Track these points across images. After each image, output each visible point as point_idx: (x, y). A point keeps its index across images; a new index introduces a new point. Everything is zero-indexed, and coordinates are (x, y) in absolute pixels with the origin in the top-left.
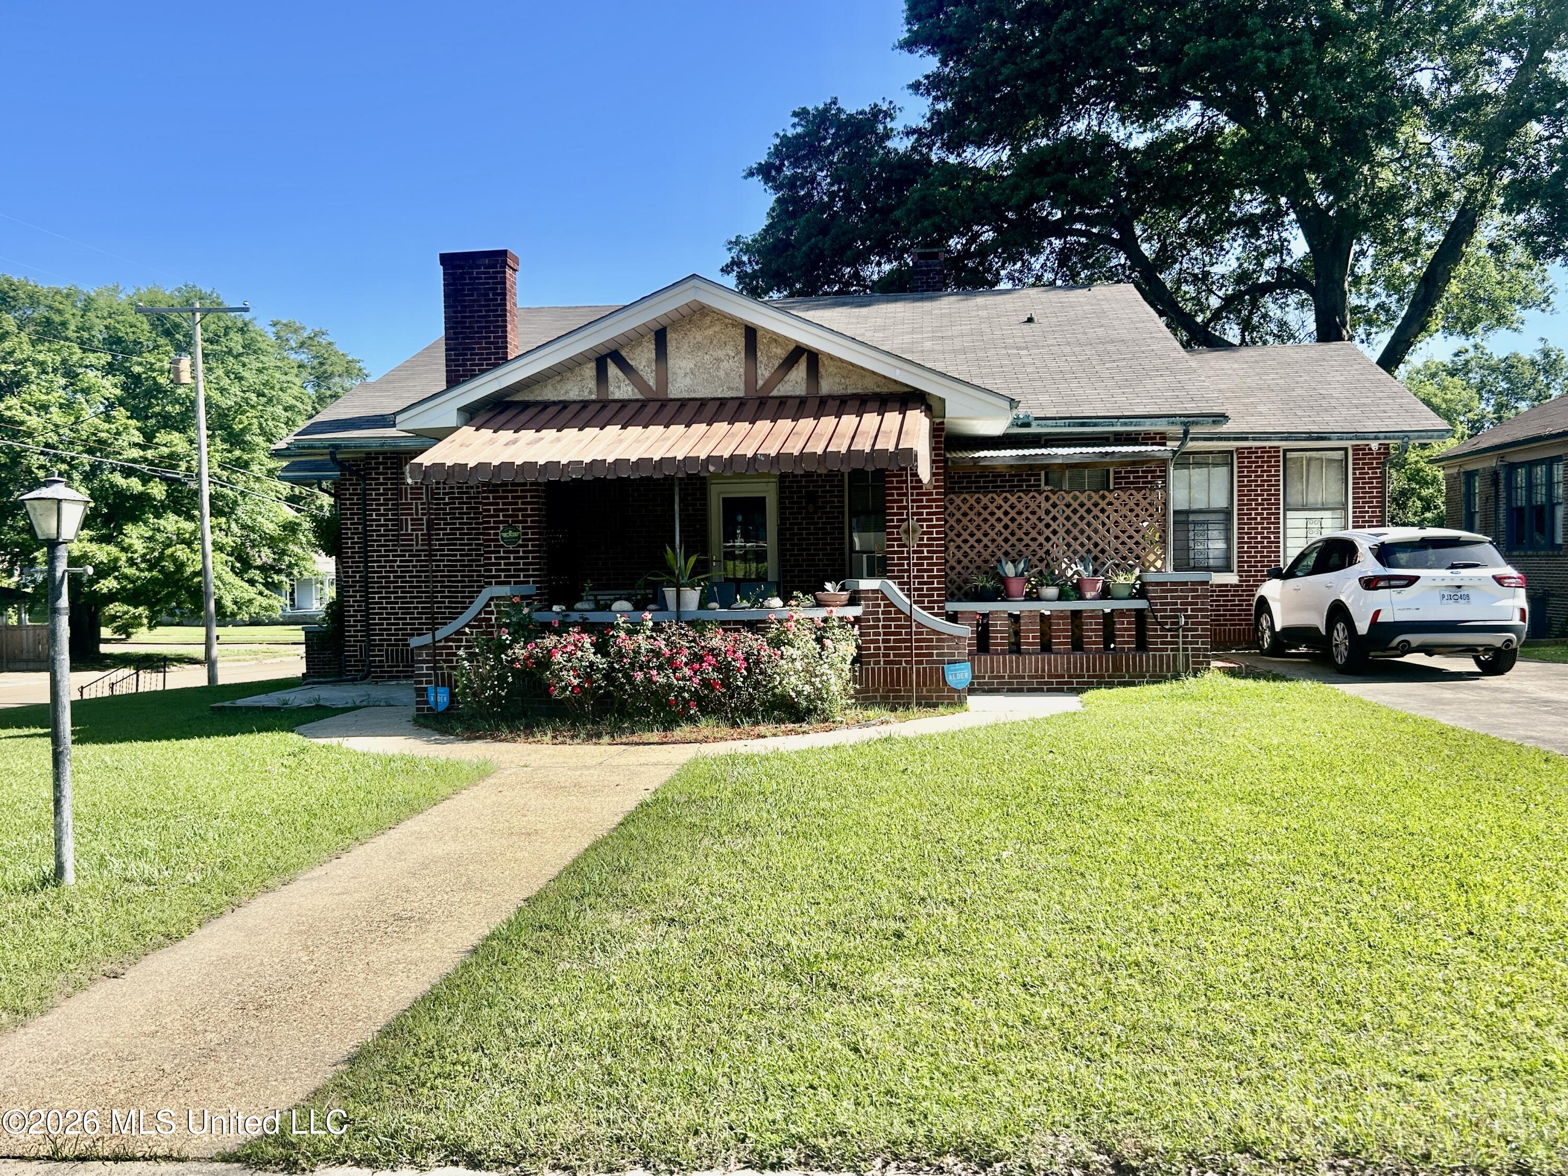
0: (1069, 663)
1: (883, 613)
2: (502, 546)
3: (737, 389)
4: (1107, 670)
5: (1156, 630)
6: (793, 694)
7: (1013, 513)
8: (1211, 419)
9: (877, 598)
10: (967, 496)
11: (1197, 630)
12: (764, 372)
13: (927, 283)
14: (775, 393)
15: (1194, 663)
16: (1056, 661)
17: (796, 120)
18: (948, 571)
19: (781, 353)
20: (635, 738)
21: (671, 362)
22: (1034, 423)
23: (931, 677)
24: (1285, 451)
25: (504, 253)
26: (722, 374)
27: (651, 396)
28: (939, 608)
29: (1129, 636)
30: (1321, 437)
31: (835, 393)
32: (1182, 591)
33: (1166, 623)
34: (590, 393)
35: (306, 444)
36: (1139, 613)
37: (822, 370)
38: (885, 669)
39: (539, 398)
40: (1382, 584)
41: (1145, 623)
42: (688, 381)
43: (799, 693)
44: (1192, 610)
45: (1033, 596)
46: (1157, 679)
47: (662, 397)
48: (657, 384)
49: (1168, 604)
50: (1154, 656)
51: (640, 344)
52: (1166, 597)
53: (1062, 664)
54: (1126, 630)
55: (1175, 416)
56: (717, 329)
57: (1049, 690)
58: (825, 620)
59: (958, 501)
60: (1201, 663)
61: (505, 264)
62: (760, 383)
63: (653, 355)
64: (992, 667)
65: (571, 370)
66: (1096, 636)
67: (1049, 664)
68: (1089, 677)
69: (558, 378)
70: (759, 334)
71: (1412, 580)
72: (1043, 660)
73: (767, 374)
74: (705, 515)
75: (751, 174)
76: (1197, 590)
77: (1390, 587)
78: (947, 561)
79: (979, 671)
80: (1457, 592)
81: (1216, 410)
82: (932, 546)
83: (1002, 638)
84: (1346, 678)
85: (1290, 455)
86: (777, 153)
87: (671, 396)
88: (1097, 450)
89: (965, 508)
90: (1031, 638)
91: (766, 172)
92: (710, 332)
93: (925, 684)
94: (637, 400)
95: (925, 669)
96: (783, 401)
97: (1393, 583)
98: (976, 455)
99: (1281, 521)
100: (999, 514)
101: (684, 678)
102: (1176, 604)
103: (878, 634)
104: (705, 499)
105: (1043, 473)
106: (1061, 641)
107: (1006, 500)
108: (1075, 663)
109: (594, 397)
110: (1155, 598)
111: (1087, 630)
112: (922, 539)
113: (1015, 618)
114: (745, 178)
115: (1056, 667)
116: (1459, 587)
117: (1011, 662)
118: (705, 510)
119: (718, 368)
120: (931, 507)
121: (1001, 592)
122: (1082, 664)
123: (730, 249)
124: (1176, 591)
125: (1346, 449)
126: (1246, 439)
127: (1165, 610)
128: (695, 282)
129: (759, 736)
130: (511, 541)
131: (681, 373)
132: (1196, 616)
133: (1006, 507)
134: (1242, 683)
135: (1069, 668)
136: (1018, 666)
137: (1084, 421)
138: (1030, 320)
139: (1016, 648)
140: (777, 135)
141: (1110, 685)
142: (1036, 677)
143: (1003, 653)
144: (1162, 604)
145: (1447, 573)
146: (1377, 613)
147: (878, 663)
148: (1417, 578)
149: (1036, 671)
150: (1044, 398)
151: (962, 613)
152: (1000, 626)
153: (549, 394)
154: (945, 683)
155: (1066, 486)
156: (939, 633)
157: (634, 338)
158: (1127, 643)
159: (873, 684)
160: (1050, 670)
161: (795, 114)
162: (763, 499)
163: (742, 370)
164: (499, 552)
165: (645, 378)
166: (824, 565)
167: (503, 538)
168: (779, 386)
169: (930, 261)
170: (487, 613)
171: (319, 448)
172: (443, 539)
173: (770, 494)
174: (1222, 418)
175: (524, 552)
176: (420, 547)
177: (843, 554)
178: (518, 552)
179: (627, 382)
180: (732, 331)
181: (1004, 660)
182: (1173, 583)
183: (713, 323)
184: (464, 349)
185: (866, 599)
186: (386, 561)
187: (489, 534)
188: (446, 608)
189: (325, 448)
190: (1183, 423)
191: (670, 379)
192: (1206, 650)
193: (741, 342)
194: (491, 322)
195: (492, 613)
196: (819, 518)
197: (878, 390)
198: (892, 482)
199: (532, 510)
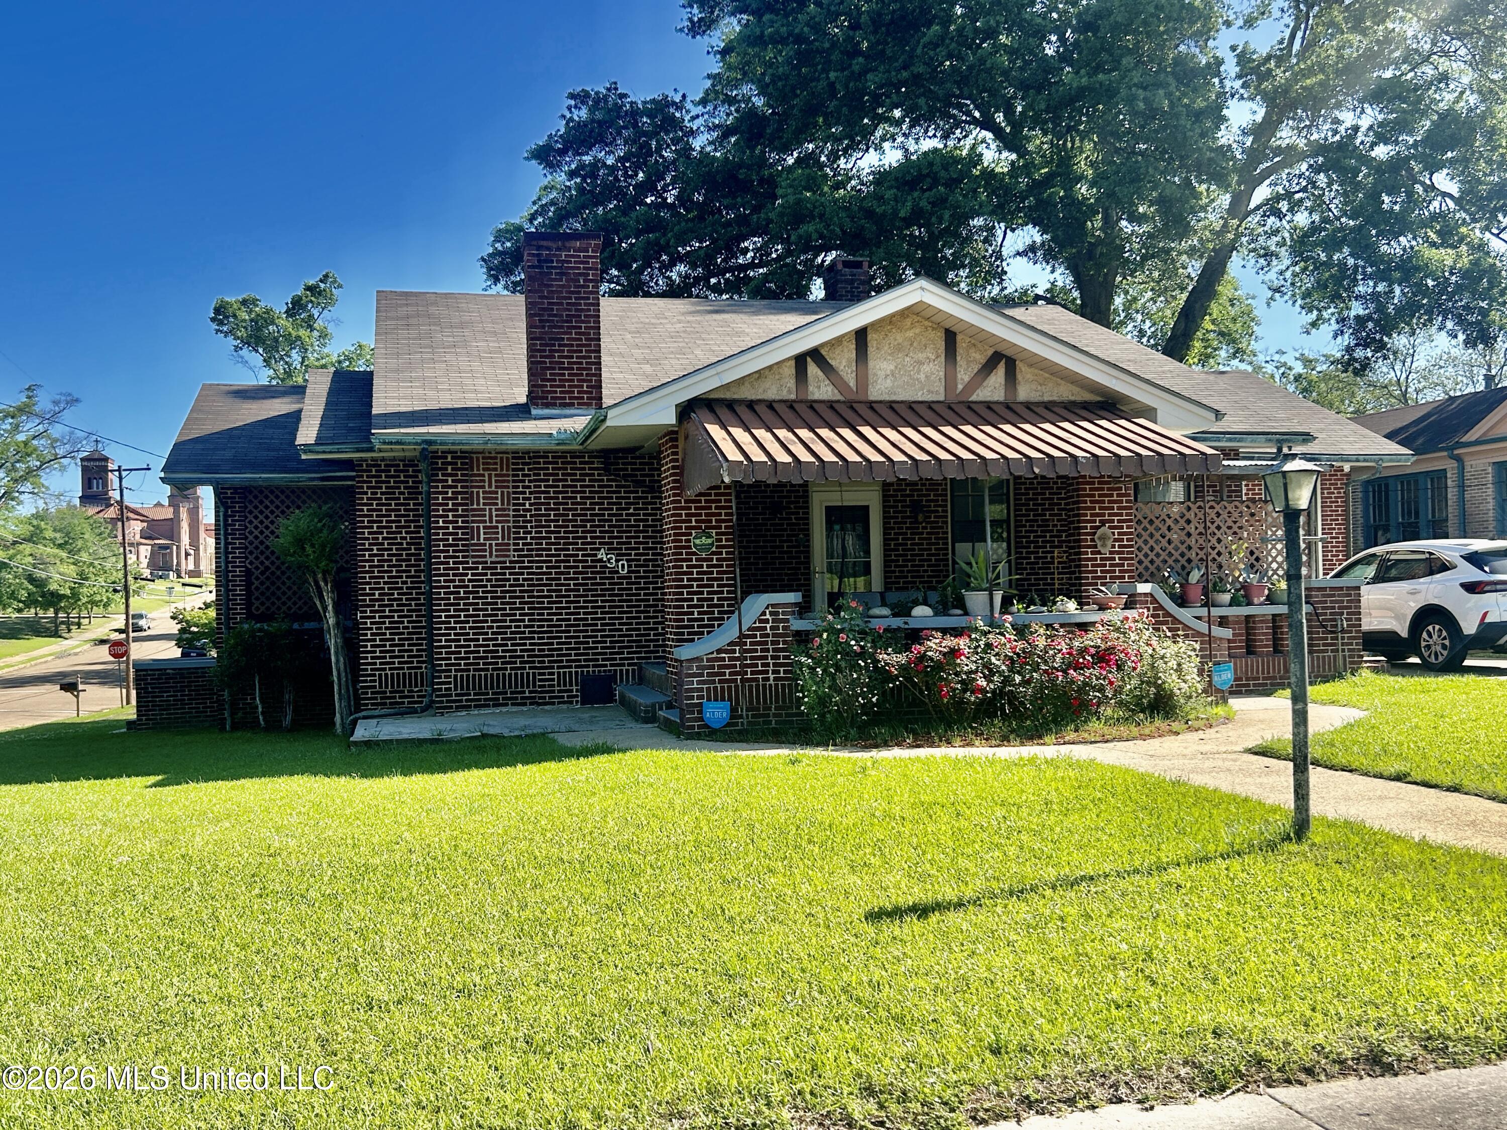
0: (1246, 665)
3: (937, 393)
4: (1279, 672)
5: (1318, 632)
8: (1301, 438)
9: (1147, 602)
11: (1352, 632)
12: (964, 376)
13: (852, 292)
14: (974, 398)
15: (1351, 663)
19: (983, 353)
21: (871, 364)
26: (922, 377)
27: (851, 397)
31: (1033, 400)
32: (1340, 595)
33: (1328, 626)
34: (789, 392)
37: (1019, 376)
40: (1488, 588)
42: (889, 383)
44: (1348, 614)
47: (862, 398)
48: (857, 385)
49: (1328, 608)
50: (1319, 657)
51: (841, 348)
52: (1327, 602)
53: (1241, 667)
56: (917, 331)
60: (1356, 663)
62: (960, 387)
63: (854, 355)
66: (1267, 640)
69: (756, 376)
70: (959, 339)
73: (967, 379)
74: (807, 524)
76: (1352, 595)
77: (1494, 591)
82: (1123, 553)
87: (874, 398)
92: (910, 334)
94: (837, 401)
96: (983, 406)
97: (1499, 587)
102: (1335, 608)
104: (809, 508)
106: (1236, 644)
109: (793, 396)
110: (1317, 602)
111: (1259, 634)
112: (1114, 546)
118: (808, 519)
119: (919, 372)
120: (1121, 515)
122: (1257, 667)
124: (1335, 595)
127: (1327, 614)
130: (703, 548)
131: (881, 374)
132: (1352, 620)
144: (1323, 608)
146: (1485, 615)
153: (746, 392)
156: (1203, 635)
162: (866, 509)
163: (942, 374)
164: (691, 560)
165: (846, 378)
166: (929, 576)
167: (695, 545)
168: (979, 391)
169: (855, 270)
170: (761, 621)
171: (409, 444)
172: (523, 550)
175: (717, 560)
176: (494, 559)
178: (712, 560)
179: (827, 382)
180: (932, 334)
182: (1332, 589)
183: (913, 325)
184: (550, 339)
187: (681, 541)
189: (416, 444)
190: (1278, 441)
191: (871, 380)
192: (1359, 650)
193: (941, 345)
194: (582, 310)
195: (767, 621)
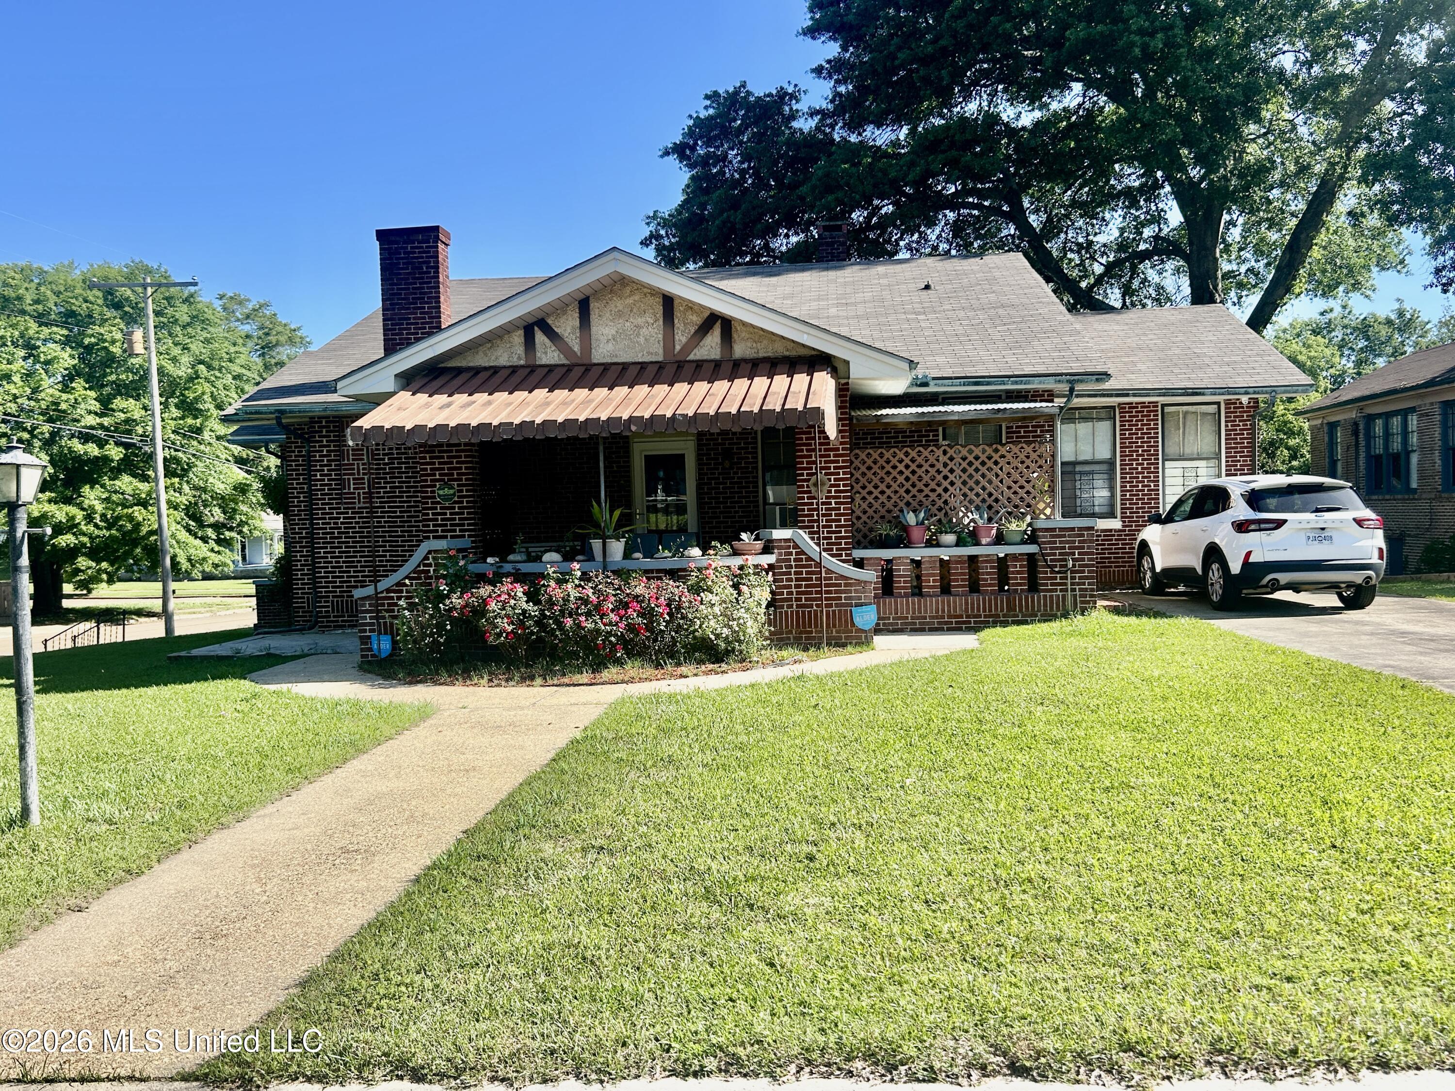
0: (967, 603)
1: (795, 560)
2: (439, 503)
3: (656, 354)
4: (1002, 610)
5: (1046, 573)
6: (713, 637)
7: (913, 467)
8: (1094, 377)
9: (789, 547)
10: (871, 451)
11: (1083, 572)
12: (681, 338)
13: (832, 253)
14: (691, 357)
15: (1082, 602)
16: (955, 602)
17: (708, 102)
18: (855, 521)
19: (697, 320)
20: (566, 680)
21: (594, 329)
22: (932, 383)
23: (840, 619)
24: (1163, 406)
25: (436, 228)
26: (642, 340)
27: (574, 361)
28: (847, 555)
29: (1021, 578)
30: (1195, 392)
31: (748, 357)
32: (1069, 536)
33: (1056, 566)
34: (519, 358)
35: (253, 409)
36: (1031, 557)
37: (735, 335)
38: (797, 612)
39: (471, 364)
40: (1253, 527)
41: (1036, 566)
42: (610, 347)
43: (718, 636)
44: (1079, 554)
45: (932, 543)
46: (1048, 617)
47: (586, 362)
48: (582, 349)
49: (1057, 548)
50: (1045, 596)
51: (565, 312)
52: (1055, 542)
53: (961, 605)
54: (1018, 572)
55: (1061, 375)
56: (637, 298)
57: (949, 629)
58: (741, 568)
59: (863, 456)
60: (1088, 602)
61: (437, 239)
62: (678, 348)
63: (577, 323)
64: (896, 609)
65: (501, 337)
66: (992, 579)
67: (949, 606)
68: (985, 616)
69: (489, 345)
70: (676, 302)
71: (1280, 523)
72: (943, 602)
73: (684, 340)
74: (629, 472)
75: (667, 153)
76: (1083, 535)
77: (1260, 530)
78: (853, 512)
79: (885, 613)
80: (1321, 534)
81: (1099, 369)
82: (839, 497)
83: (905, 582)
84: (1220, 614)
85: (1167, 409)
86: (691, 133)
87: (595, 361)
88: (990, 407)
89: (869, 462)
90: (931, 582)
91: (681, 151)
92: (630, 301)
93: (834, 626)
94: (563, 365)
95: (834, 611)
96: (699, 364)
97: (1263, 526)
98: (879, 413)
99: (1160, 470)
100: (901, 467)
101: (610, 624)
102: (1064, 548)
103: (791, 580)
104: (629, 457)
105: (941, 429)
106: (959, 583)
107: (907, 454)
108: (973, 604)
109: (522, 362)
110: (1044, 543)
111: (983, 574)
112: (830, 492)
113: (917, 564)
114: (662, 156)
115: (955, 608)
116: (1323, 529)
117: (913, 603)
118: (629, 467)
119: (638, 335)
120: (838, 462)
121: (903, 540)
122: (979, 605)
123: (648, 224)
124: (1064, 536)
125: (1218, 404)
126: (1127, 395)
127: (1055, 554)
128: (615, 254)
129: (682, 676)
130: (446, 498)
131: (603, 339)
132: (1083, 560)
133: (907, 461)
134: (1125, 619)
135: (966, 609)
136: (920, 608)
137: (978, 380)
138: (927, 287)
139: (918, 591)
140: (690, 117)
141: (1005, 624)
142: (937, 617)
143: (906, 595)
144: (1051, 548)
145: (1311, 516)
146: (1249, 554)
147: (791, 606)
148: (1285, 521)
149: (937, 611)
150: (941, 359)
151: (867, 559)
152: (903, 571)
153: (480, 360)
154: (853, 624)
155: (962, 441)
156: (846, 578)
157: (559, 308)
158: (1020, 584)
159: (787, 627)
160: (949, 611)
161: (707, 97)
162: (682, 456)
163: (661, 336)
164: (436, 508)
165: (570, 344)
166: (740, 517)
167: (439, 496)
168: (696, 351)
169: (835, 233)
170: (425, 565)
171: (266, 413)
172: (383, 497)
173: (688, 449)
174: (1104, 376)
175: (459, 508)
176: (362, 505)
177: (758, 506)
178: (454, 508)
179: (554, 348)
180: (650, 300)
181: (907, 602)
182: (1061, 529)
183: (632, 293)
184: (400, 319)
185: (780, 548)
186: (330, 518)
187: (427, 492)
188: (387, 561)
189: (271, 413)
190: (1068, 381)
191: (594, 345)
192: (1092, 590)
193: (660, 310)
194: (425, 293)
195: (430, 565)
196: (735, 473)
197: (787, 353)
198: (801, 439)
199: (466, 468)
